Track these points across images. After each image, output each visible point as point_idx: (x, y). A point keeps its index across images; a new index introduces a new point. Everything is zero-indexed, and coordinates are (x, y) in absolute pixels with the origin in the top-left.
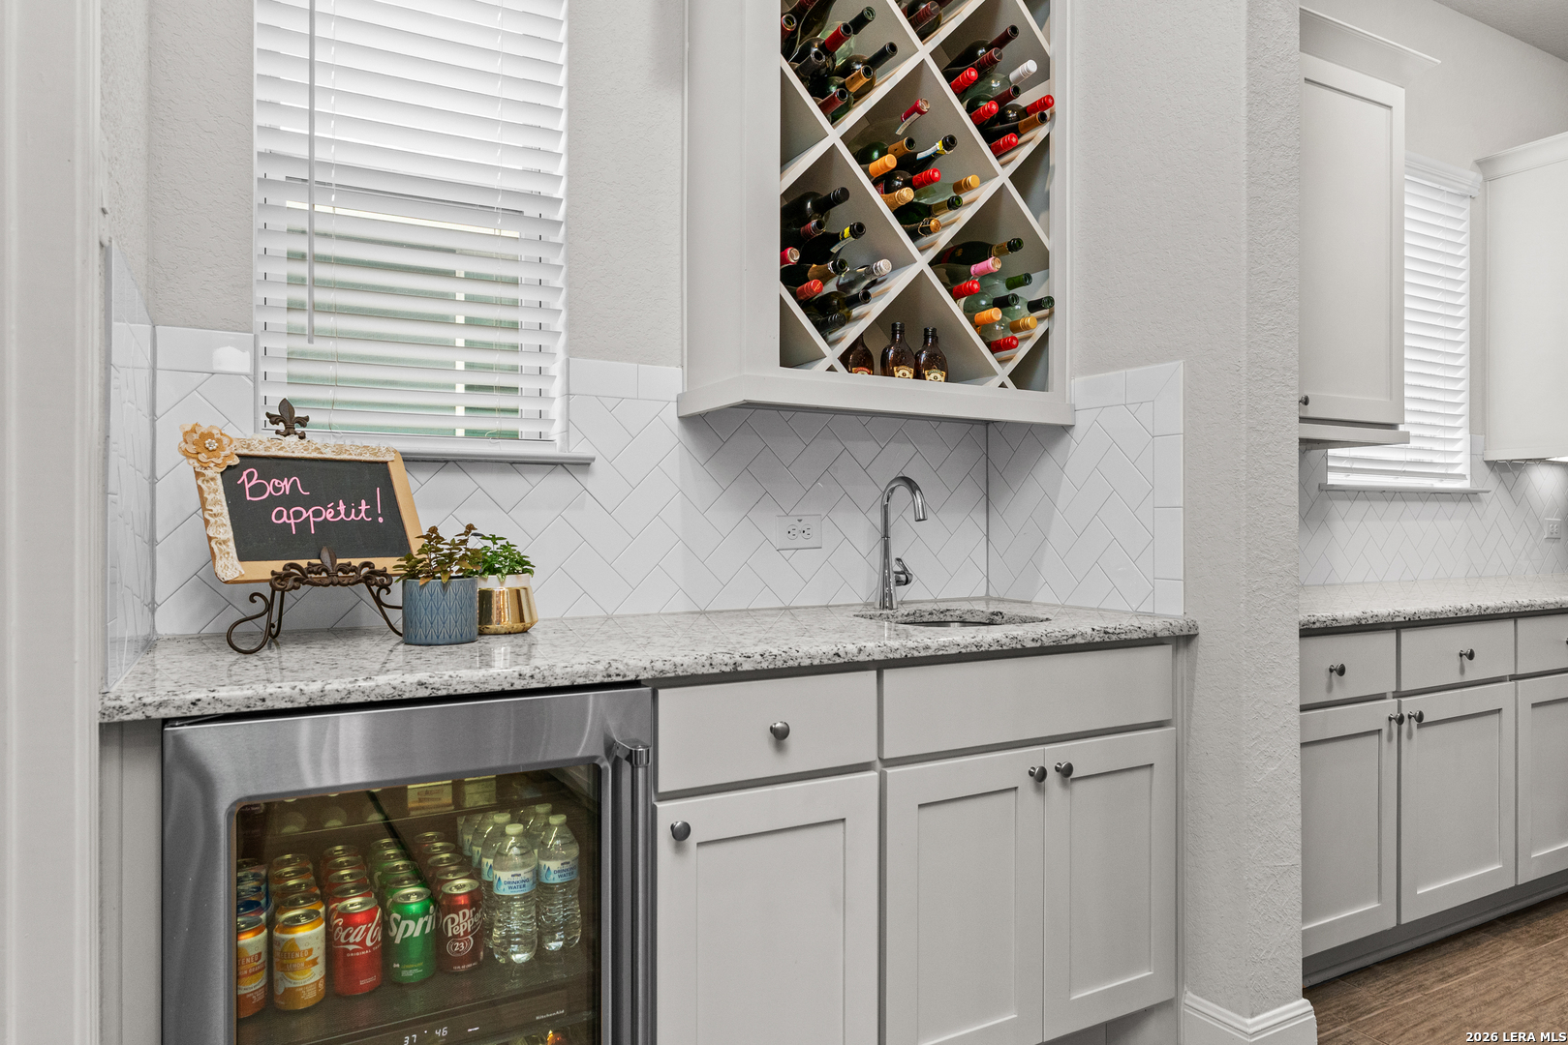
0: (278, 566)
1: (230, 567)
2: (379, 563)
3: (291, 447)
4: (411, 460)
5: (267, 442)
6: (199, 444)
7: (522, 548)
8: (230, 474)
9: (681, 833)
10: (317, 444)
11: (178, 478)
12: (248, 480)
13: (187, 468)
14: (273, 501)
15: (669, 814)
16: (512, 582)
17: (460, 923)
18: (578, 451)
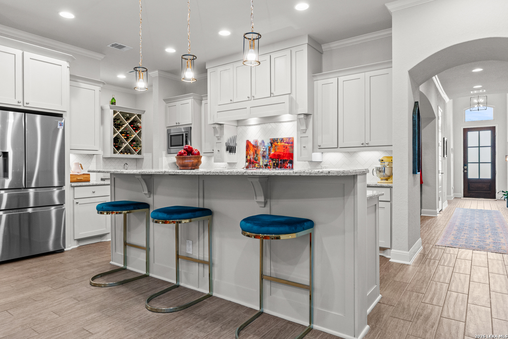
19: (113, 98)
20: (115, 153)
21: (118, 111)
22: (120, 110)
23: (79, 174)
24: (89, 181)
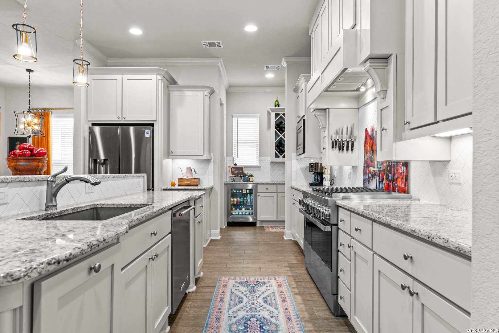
0: (234, 176)
1: (231, 176)
2: (241, 176)
3: (236, 167)
4: (244, 167)
5: (234, 166)
6: (229, 167)
7: (253, 175)
8: (231, 169)
9: (259, 195)
10: (237, 166)
11: (228, 169)
12: (233, 169)
13: (229, 168)
14: (234, 171)
15: (258, 194)
16: (252, 177)
17: (245, 198)
18: (260, 166)
19: (277, 101)
20: (277, 156)
21: (281, 113)
22: (283, 112)
23: (187, 178)
24: (198, 186)
